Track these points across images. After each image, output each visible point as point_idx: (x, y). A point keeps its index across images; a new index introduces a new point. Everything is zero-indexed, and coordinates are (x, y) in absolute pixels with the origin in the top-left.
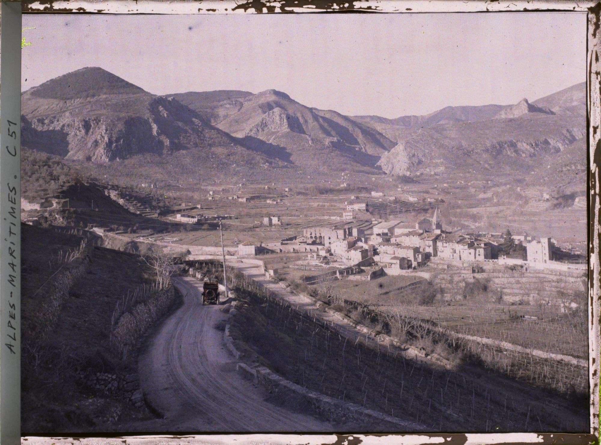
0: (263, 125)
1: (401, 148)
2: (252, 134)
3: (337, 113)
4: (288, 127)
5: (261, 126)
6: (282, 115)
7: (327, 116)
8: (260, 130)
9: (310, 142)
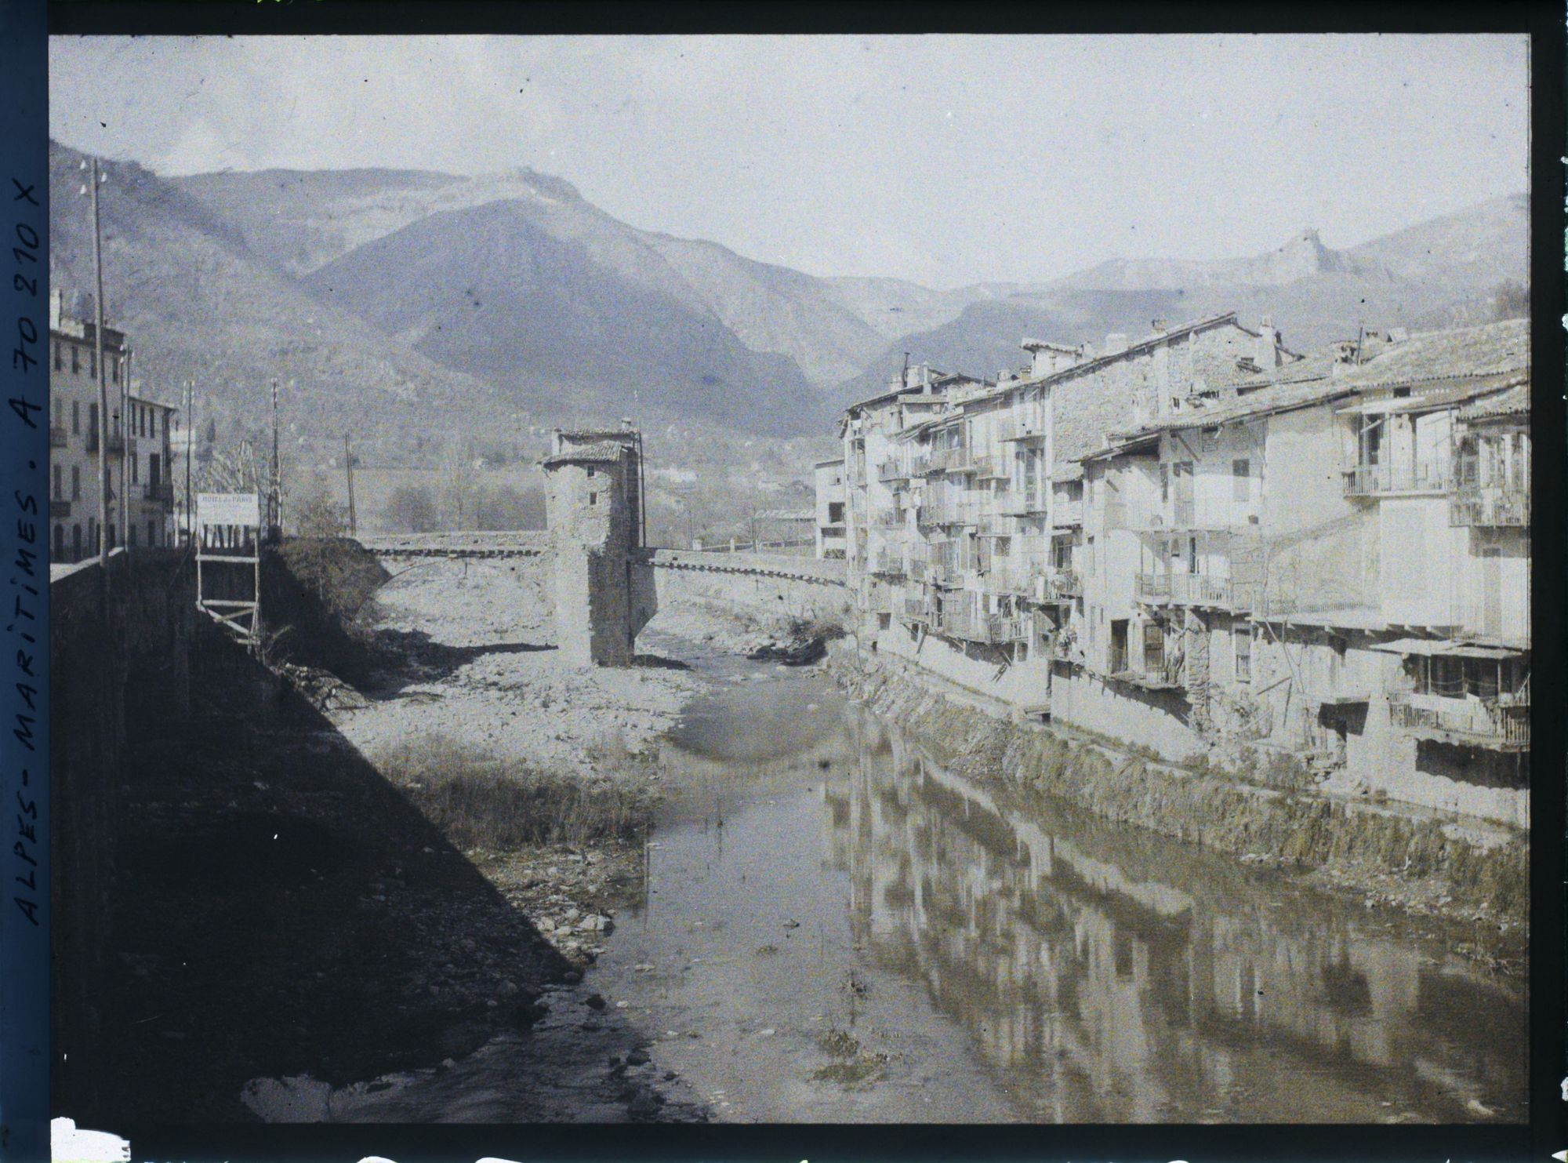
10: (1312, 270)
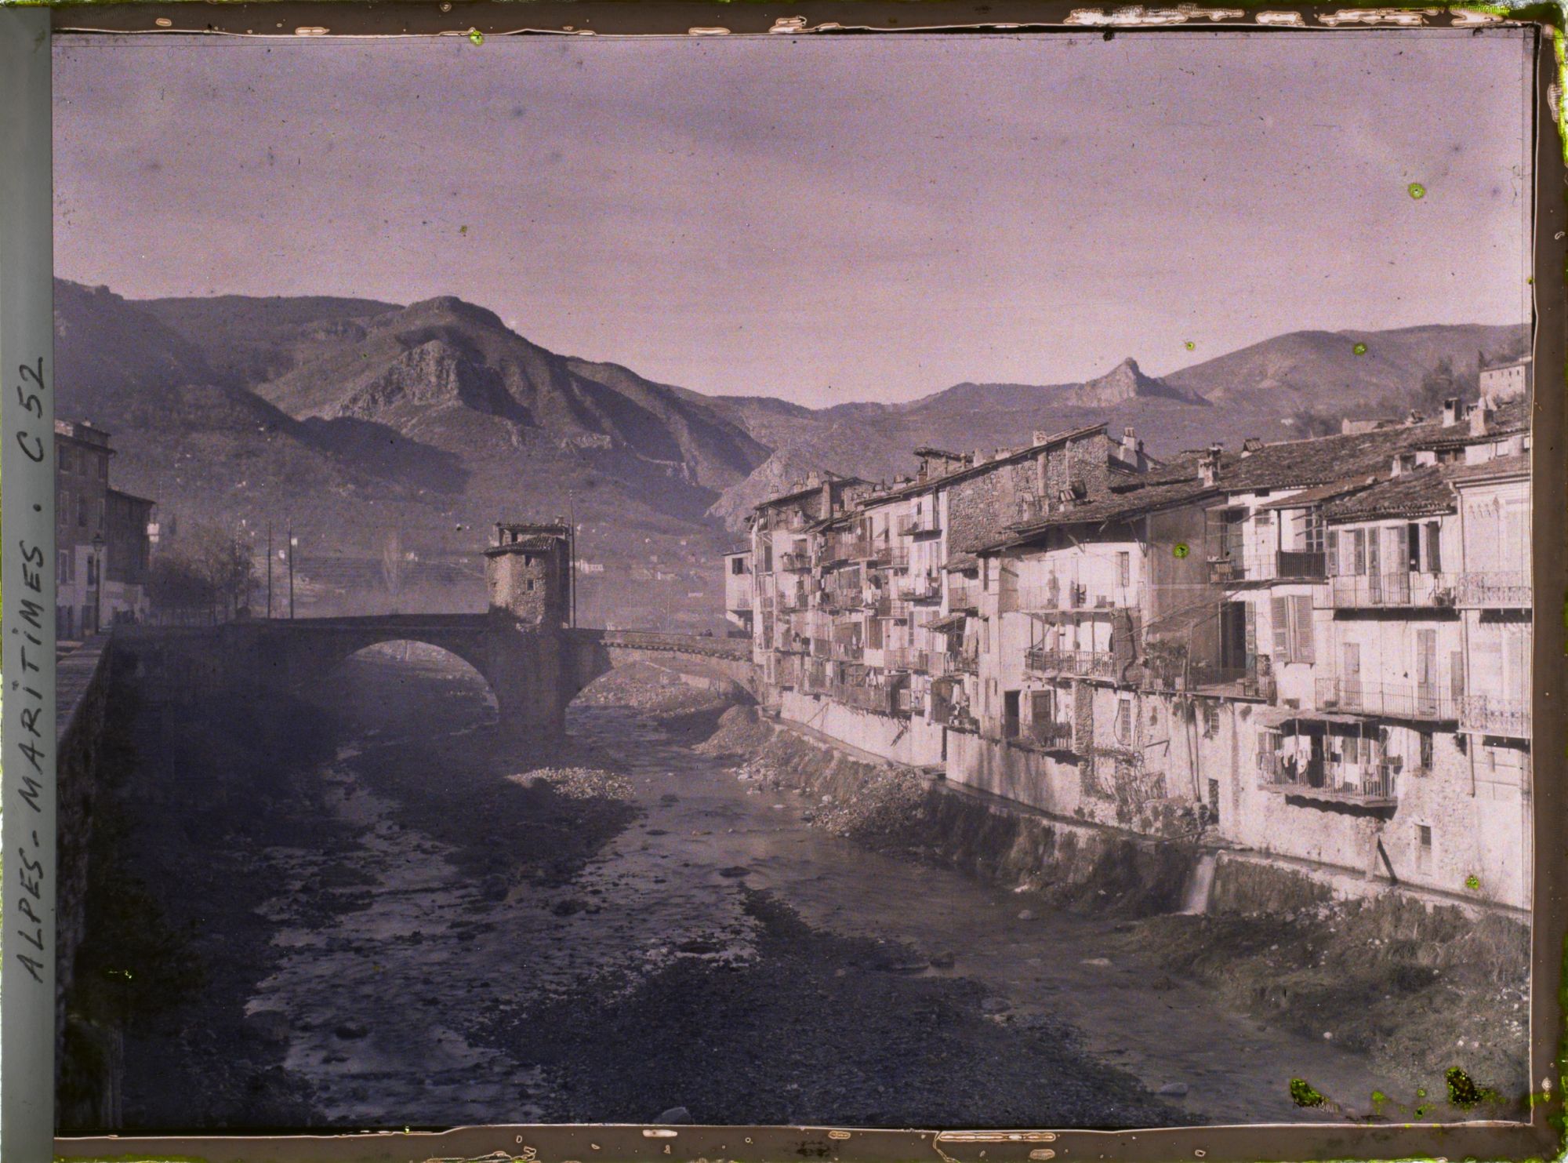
0: (391, 388)
1: (776, 472)
2: (358, 412)
3: (629, 371)
4: (459, 394)
5: (385, 388)
6: (447, 362)
7: (600, 378)
8: (381, 401)
9: (514, 439)
10: (1132, 394)
